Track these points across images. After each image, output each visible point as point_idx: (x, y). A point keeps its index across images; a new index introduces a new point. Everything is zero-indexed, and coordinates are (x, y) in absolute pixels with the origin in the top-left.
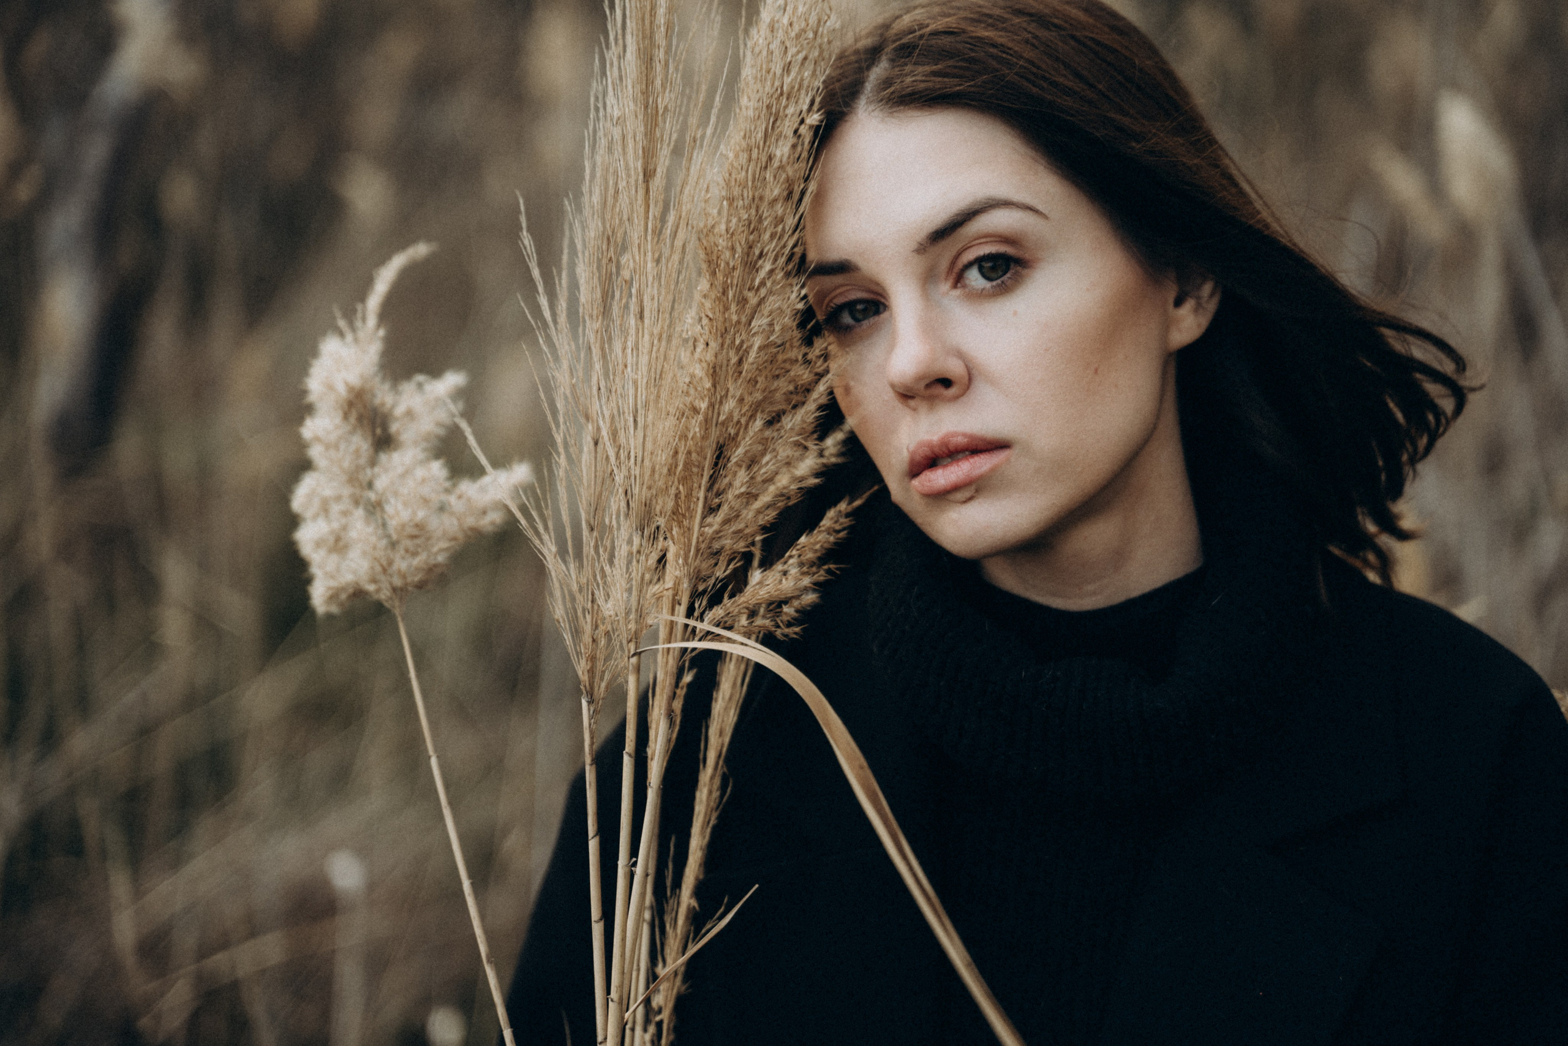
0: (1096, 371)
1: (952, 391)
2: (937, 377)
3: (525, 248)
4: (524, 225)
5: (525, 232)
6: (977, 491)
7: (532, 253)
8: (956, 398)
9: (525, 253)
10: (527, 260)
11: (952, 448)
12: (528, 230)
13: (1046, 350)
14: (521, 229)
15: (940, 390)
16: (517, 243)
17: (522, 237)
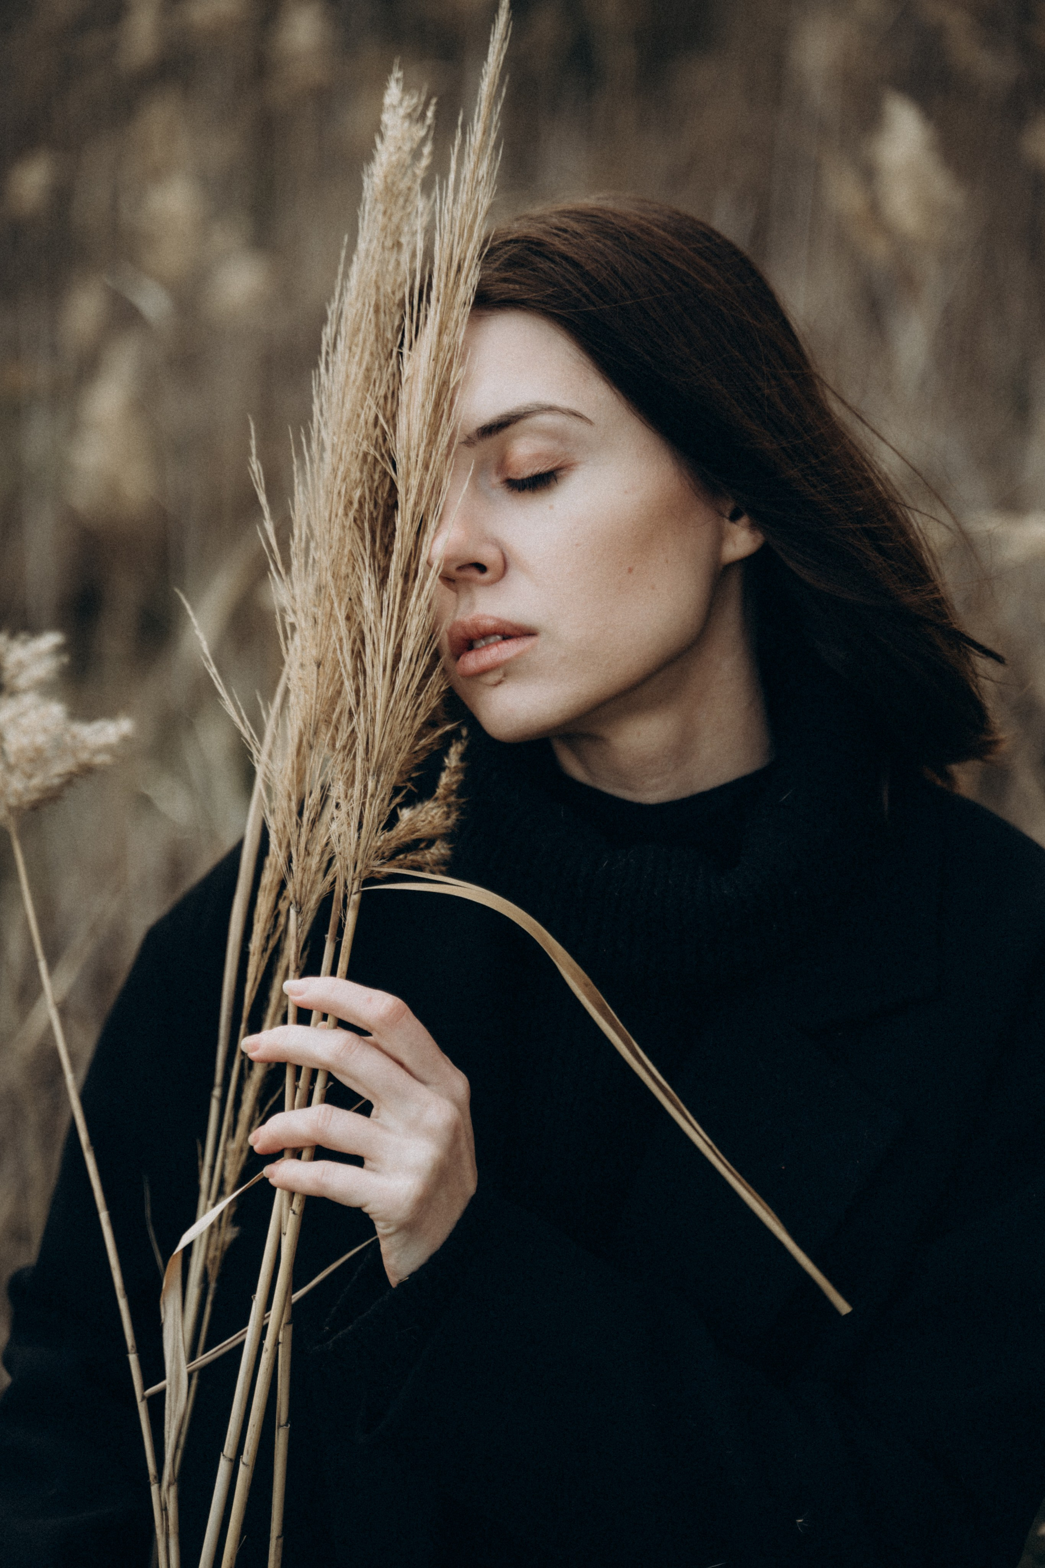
0: (630, 570)
1: (487, 576)
2: (472, 561)
3: (253, 473)
4: (254, 451)
5: (254, 458)
6: (505, 675)
7: (260, 479)
8: (492, 582)
9: (253, 478)
10: (255, 486)
11: (481, 630)
12: (258, 457)
13: (577, 545)
14: (250, 454)
15: (474, 574)
16: (247, 469)
17: (251, 462)
